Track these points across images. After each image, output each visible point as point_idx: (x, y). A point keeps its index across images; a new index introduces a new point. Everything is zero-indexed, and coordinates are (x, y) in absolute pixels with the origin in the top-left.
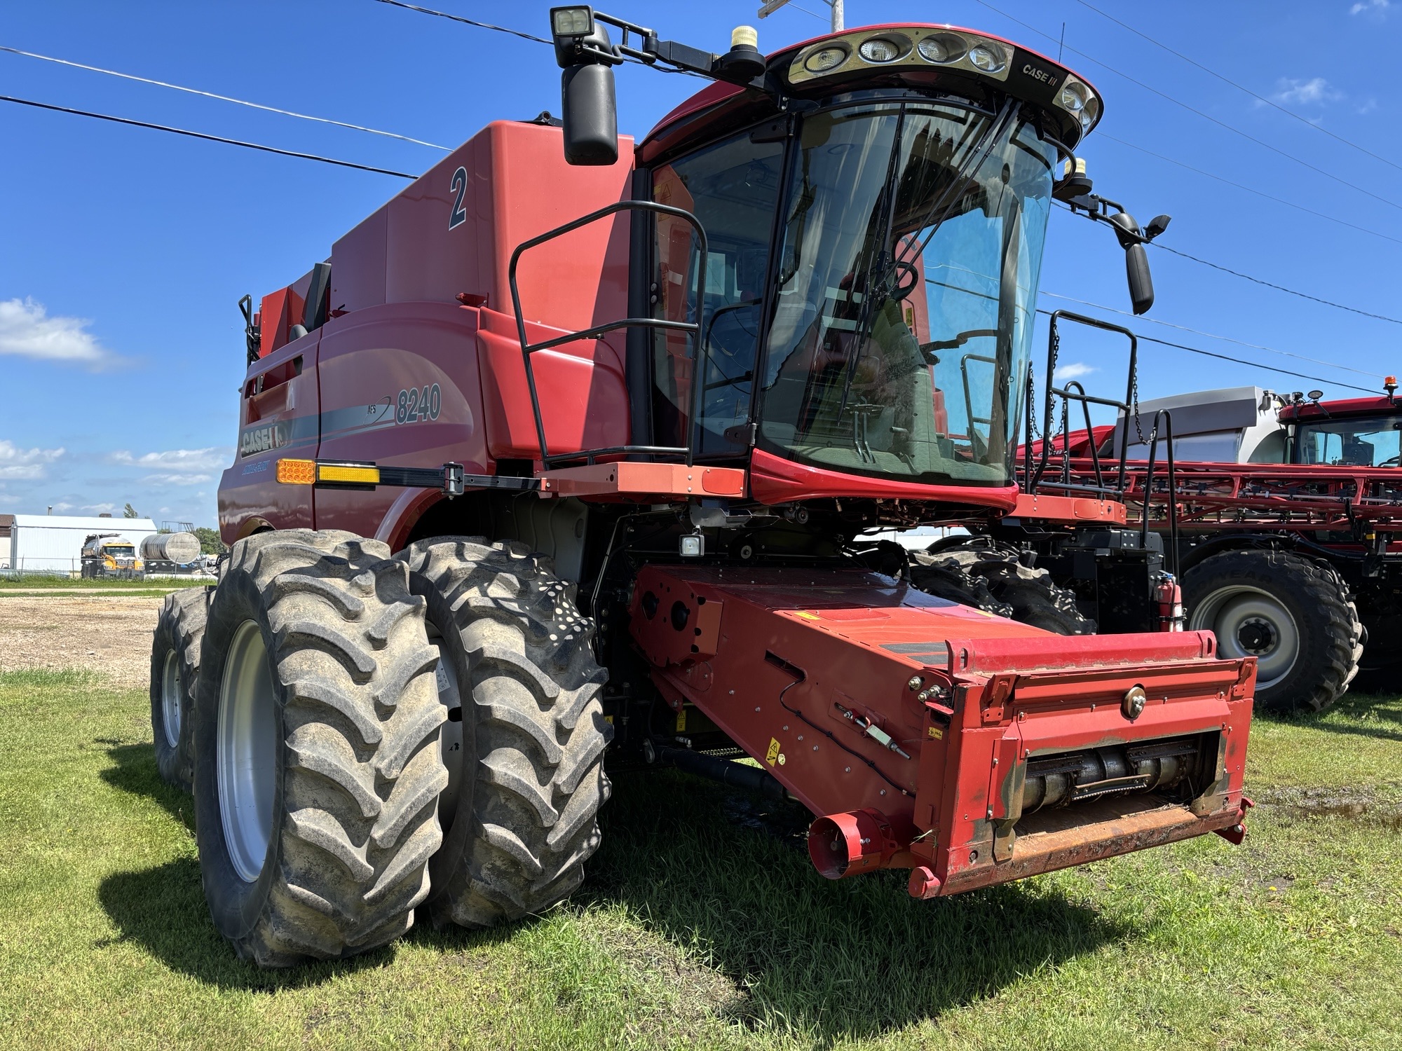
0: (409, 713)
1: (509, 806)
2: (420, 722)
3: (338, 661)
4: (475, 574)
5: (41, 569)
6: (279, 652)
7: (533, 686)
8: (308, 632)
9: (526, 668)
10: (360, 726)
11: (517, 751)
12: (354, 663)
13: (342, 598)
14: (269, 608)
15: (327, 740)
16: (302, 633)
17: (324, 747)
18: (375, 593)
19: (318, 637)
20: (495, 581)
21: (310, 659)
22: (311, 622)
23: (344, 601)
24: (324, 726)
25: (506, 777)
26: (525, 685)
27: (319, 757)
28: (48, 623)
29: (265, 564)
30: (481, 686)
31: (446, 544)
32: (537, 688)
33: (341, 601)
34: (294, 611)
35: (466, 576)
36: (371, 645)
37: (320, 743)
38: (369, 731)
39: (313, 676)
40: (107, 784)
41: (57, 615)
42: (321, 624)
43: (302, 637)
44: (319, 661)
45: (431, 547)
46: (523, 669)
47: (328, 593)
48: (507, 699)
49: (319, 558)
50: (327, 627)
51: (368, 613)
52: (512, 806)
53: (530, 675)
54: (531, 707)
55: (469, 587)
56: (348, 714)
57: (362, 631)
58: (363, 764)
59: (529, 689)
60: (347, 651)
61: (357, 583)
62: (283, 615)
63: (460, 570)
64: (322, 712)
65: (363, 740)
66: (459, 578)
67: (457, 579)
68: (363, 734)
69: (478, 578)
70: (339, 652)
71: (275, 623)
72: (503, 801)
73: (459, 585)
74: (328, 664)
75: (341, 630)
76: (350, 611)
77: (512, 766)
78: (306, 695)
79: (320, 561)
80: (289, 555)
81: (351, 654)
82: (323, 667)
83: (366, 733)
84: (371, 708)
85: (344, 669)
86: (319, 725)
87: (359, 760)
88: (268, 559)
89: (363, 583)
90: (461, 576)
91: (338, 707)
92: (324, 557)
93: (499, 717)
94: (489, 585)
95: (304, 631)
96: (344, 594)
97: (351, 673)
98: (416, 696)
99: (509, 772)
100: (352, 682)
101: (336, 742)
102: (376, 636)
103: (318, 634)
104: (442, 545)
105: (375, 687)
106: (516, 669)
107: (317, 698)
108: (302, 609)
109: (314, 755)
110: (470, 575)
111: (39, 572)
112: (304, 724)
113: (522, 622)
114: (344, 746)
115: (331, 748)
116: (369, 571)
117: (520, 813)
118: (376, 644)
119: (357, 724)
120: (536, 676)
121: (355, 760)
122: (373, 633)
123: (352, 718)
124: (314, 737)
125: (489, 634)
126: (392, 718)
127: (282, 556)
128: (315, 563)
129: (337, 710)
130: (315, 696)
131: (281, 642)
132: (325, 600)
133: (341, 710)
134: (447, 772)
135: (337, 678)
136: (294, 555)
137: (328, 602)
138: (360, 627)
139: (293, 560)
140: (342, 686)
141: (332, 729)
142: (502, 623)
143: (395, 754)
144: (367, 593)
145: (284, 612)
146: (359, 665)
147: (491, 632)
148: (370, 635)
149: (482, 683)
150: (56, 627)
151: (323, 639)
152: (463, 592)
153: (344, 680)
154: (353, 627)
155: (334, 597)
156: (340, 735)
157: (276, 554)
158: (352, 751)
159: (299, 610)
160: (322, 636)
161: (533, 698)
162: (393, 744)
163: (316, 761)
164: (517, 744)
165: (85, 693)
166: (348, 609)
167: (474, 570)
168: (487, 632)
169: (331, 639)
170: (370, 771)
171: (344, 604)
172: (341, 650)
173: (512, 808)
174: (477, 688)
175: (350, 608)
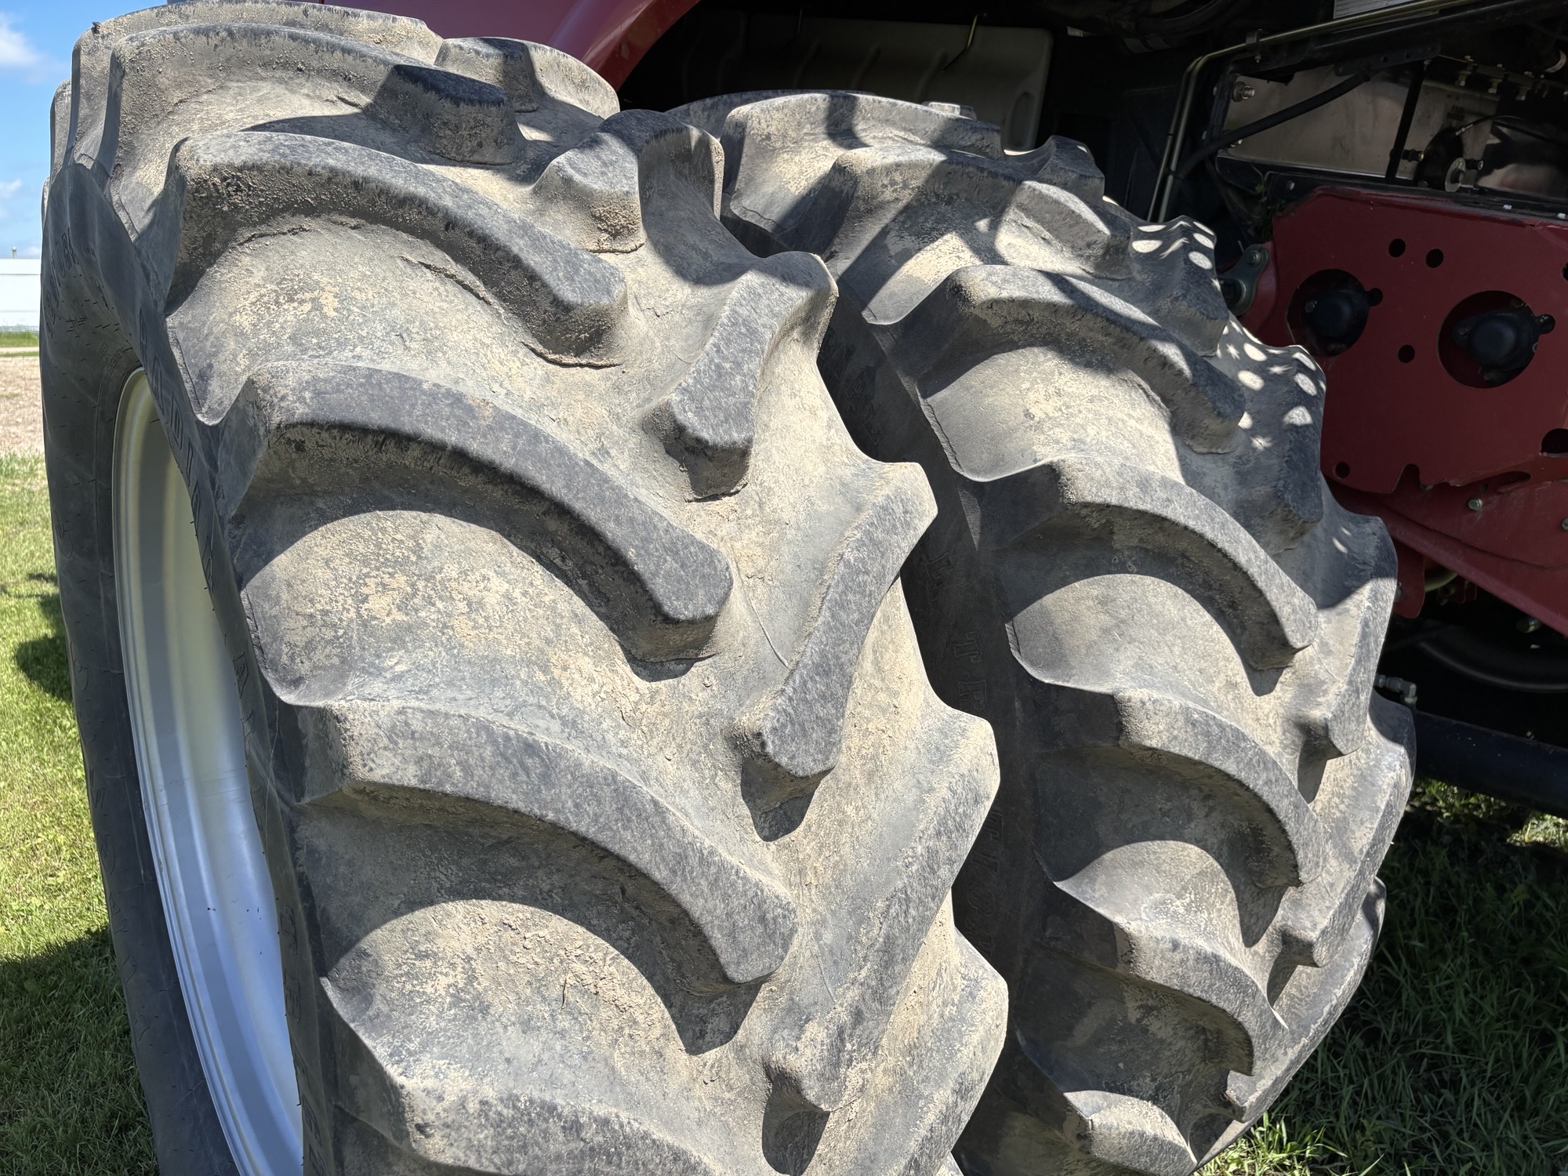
0: (870, 776)
1: (1153, 1029)
2: (926, 822)
3: (549, 566)
4: (939, 187)
5: (10, 324)
6: (238, 520)
7: (1233, 605)
8: (377, 417)
9: (1223, 542)
10: (700, 903)
11: (1194, 851)
12: (634, 578)
13: (519, 246)
14: (173, 304)
15: (538, 984)
16: (345, 427)
17: (527, 1025)
18: (642, 236)
19: (435, 448)
20: (1012, 214)
21: (400, 564)
22: (386, 366)
23: (533, 260)
24: (517, 912)
25: (1178, 956)
26: (1207, 603)
27: (511, 1100)
28: (10, 389)
29: (140, 111)
30: (1045, 613)
31: (793, 99)
32: (1253, 612)
33: (516, 262)
34: (291, 315)
35: (906, 197)
36: (684, 478)
37: (504, 1005)
38: (742, 921)
39: (428, 654)
40: (22, 676)
41: (24, 379)
42: (435, 374)
43: (346, 450)
44: (452, 570)
45: (740, 112)
46: (1212, 545)
47: (451, 223)
48: (1158, 661)
49: (380, 75)
50: (471, 389)
51: (636, 325)
52: (1161, 1028)
53: (1236, 567)
54: (1232, 685)
55: (927, 236)
56: (639, 852)
57: (633, 408)
58: (711, 1055)
59: (1220, 616)
60: (593, 514)
61: (568, 181)
62: (240, 334)
63: (888, 170)
64: (501, 844)
65: (716, 964)
66: (882, 206)
67: (873, 208)
68: (718, 940)
69: (950, 201)
70: (552, 524)
71: (204, 377)
72: (1134, 1015)
73: (884, 232)
74: (498, 585)
75: (538, 407)
76: (567, 308)
77: (1179, 906)
78: (410, 777)
79: (386, 92)
80: (243, 64)
81: (612, 531)
82: (474, 606)
83: (732, 934)
84: (729, 786)
85: (579, 604)
86: (490, 910)
87: (694, 1047)
88: (152, 84)
89: (596, 184)
90: (888, 195)
91: (583, 826)
92: (399, 70)
93: (1154, 743)
94: (994, 226)
95: (357, 416)
96: (525, 229)
97: (617, 624)
98: (882, 697)
99: (1183, 935)
100: (626, 669)
101: (582, 988)
102: (706, 435)
103: (430, 431)
104: (779, 101)
105: (727, 678)
106: (1183, 545)
107: (472, 789)
108: (330, 304)
109: (490, 1093)
110: (922, 192)
111: (8, 328)
112: (413, 905)
113: (1165, 363)
114: (624, 1000)
115: (563, 1022)
116: (606, 137)
117: (1181, 1043)
118: (709, 471)
119: (686, 899)
120: (1253, 571)
121: (675, 1048)
122: (689, 419)
123: (660, 874)
124: (471, 978)
125: (1049, 407)
126: (811, 814)
127: (212, 71)
128: (365, 100)
129: (582, 840)
130: (456, 781)
131: (244, 473)
132: (439, 258)
133: (603, 838)
134: (1002, 984)
135: (556, 656)
136: (266, 65)
137: (454, 268)
138: (618, 388)
139: (265, 88)
140: (582, 695)
141: (557, 926)
142: (1088, 365)
143: (853, 994)
144: (615, 234)
145: (245, 321)
146: (660, 588)
147: (1056, 402)
148: (680, 429)
149: (1048, 600)
150: (17, 395)
151: (460, 456)
152: (906, 255)
153: (586, 664)
154: (589, 389)
155: (485, 241)
156: (599, 948)
157: (182, 62)
158: (659, 1011)
159: (317, 306)
160: (452, 438)
161: (1230, 649)
162: (828, 937)
163: (499, 1123)
164: (1194, 828)
165: (30, 492)
166: (557, 302)
167: (938, 173)
168: (1041, 405)
169: (500, 452)
170: (739, 1076)
171: (533, 277)
172: (562, 511)
173: (1161, 1035)
174: (1027, 617)
175: (569, 294)
